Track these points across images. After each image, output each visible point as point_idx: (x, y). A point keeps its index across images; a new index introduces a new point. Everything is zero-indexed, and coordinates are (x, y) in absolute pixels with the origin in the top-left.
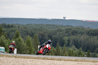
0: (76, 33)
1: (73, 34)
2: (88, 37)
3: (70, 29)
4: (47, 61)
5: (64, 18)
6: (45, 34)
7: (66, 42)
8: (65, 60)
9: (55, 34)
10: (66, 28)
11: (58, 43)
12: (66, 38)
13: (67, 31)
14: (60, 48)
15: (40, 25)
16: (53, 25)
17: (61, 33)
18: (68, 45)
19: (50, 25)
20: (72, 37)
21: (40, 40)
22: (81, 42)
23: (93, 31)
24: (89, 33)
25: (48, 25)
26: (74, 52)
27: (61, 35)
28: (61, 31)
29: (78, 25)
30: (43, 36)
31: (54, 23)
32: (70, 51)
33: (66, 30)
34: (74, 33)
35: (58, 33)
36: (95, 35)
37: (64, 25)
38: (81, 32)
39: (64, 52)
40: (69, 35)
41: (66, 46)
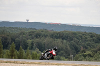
0: (39, 36)
1: (36, 37)
2: (51, 39)
3: (34, 32)
4: (9, 64)
5: (28, 20)
6: (8, 37)
7: (30, 45)
8: (28, 63)
9: (18, 37)
10: (29, 31)
11: (21, 47)
12: (29, 41)
13: (31, 34)
14: (24, 51)
15: (2, 28)
16: (16, 28)
17: (24, 36)
18: (32, 48)
19: (13, 28)
20: (36, 40)
21: (3, 44)
22: (44, 45)
23: (57, 34)
24: (52, 35)
25: (11, 28)
26: (38, 55)
27: (24, 38)
28: (24, 34)
29: (42, 28)
30: (6, 39)
31: (17, 26)
32: (33, 54)
33: (30, 32)
34: (38, 35)
35: (21, 36)
36: (59, 38)
37: (28, 28)
38: (44, 35)
39: (28, 55)
40: (33, 38)
41: (30, 49)
